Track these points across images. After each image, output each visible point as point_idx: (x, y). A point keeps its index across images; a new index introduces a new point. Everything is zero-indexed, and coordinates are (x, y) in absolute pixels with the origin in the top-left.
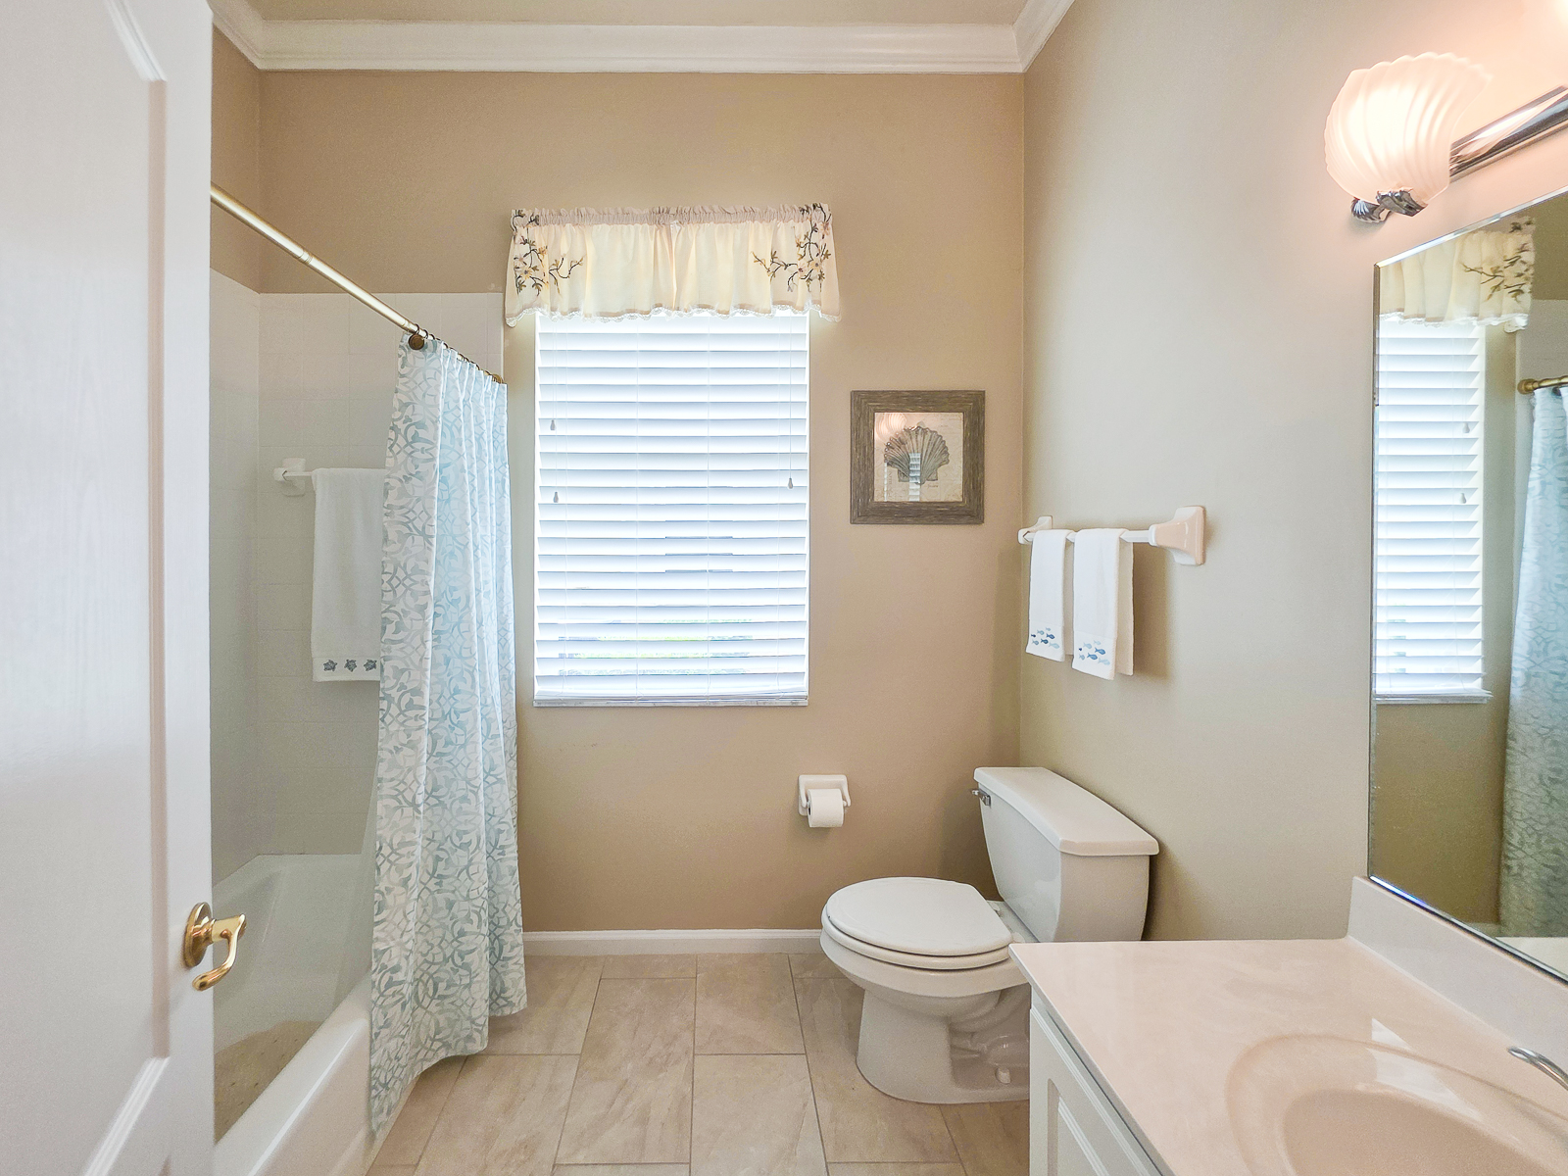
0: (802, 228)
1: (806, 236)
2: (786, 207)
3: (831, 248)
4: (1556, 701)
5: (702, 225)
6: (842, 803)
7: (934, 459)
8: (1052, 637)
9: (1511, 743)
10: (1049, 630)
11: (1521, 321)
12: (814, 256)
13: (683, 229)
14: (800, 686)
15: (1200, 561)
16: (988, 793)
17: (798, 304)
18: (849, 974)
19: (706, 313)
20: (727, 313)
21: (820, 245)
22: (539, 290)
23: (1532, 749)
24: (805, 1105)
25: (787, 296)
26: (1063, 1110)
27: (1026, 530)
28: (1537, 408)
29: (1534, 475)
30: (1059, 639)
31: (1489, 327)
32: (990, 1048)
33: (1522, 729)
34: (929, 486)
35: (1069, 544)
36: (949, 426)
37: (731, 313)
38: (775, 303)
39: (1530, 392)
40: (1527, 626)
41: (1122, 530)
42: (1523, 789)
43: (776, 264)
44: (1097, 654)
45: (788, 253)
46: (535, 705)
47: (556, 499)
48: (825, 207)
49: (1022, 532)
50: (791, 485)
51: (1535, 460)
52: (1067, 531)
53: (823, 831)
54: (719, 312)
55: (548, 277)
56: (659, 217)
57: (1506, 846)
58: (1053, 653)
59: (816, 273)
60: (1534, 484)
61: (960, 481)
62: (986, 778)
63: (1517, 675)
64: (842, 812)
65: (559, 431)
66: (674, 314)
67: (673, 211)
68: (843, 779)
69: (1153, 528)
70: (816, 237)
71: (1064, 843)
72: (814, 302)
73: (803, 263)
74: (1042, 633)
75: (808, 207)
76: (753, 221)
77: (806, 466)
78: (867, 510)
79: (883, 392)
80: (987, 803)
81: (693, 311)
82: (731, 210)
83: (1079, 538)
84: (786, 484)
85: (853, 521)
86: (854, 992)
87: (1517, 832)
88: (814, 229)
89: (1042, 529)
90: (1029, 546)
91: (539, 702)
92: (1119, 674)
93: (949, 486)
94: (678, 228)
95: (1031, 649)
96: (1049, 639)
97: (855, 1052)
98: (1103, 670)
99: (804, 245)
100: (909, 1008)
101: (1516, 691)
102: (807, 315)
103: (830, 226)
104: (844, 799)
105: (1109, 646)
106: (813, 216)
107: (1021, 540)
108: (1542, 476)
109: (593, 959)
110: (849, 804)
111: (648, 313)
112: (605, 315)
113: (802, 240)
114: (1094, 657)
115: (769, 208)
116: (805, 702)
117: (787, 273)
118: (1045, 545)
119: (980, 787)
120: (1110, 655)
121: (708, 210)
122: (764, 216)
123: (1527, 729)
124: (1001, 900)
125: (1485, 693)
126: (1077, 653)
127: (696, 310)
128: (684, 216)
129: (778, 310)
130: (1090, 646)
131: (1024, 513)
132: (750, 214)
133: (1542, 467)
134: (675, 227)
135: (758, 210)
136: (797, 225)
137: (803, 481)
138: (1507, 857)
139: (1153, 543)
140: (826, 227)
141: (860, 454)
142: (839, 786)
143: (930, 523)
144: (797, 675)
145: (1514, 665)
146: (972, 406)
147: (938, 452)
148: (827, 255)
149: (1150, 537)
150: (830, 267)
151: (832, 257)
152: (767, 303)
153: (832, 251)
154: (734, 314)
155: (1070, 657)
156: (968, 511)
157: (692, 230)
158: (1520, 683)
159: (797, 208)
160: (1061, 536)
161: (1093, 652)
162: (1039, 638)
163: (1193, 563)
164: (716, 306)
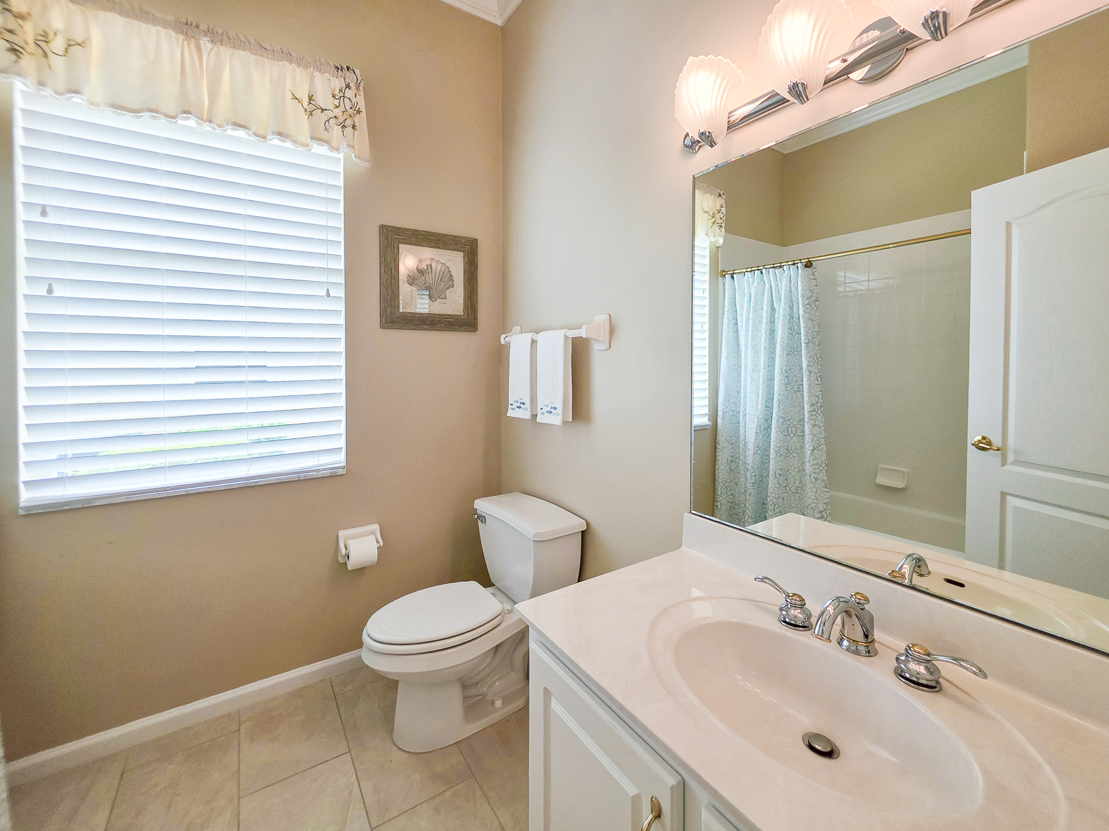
0: (337, 83)
1: (340, 91)
2: (322, 60)
3: (362, 105)
4: (732, 424)
5: (237, 51)
6: (376, 545)
7: (443, 284)
8: (524, 404)
9: (718, 446)
10: (521, 399)
11: (721, 241)
12: (348, 108)
13: (215, 49)
14: (340, 459)
15: (608, 347)
16: (484, 515)
17: (334, 144)
18: (386, 673)
19: (241, 133)
20: (264, 137)
21: (353, 100)
22: (19, 57)
23: (725, 447)
24: (351, 792)
25: (325, 135)
26: (555, 705)
27: (506, 335)
28: (726, 284)
29: (725, 316)
30: (528, 405)
31: (711, 242)
32: (488, 689)
33: (721, 438)
34: (440, 303)
35: (533, 342)
36: (455, 262)
37: (269, 138)
38: (312, 138)
39: (724, 276)
40: (723, 389)
41: (565, 330)
42: (722, 467)
43: (312, 107)
44: (552, 410)
45: (324, 99)
46: (21, 512)
47: (50, 291)
48: (357, 72)
49: (503, 336)
50: (328, 295)
51: (726, 309)
52: (532, 334)
53: (360, 571)
54: (256, 135)
55: (31, 47)
56: (187, 28)
57: (716, 496)
58: (525, 414)
59: (349, 122)
60: (725, 321)
61: (461, 301)
62: (482, 505)
63: (720, 412)
64: (376, 552)
65: (52, 219)
66: (207, 127)
67: (203, 27)
68: (376, 527)
69: (584, 327)
70: (349, 93)
71: (535, 535)
72: (349, 146)
73: (338, 112)
74: (517, 402)
75: (341, 67)
76: (291, 63)
77: (342, 280)
78: (394, 318)
79: (405, 229)
80: (484, 521)
81: (227, 127)
82: (269, 47)
83: (540, 337)
84: (324, 293)
85: (382, 326)
86: (390, 685)
87: (720, 486)
88: (348, 86)
89: (515, 334)
90: (508, 346)
91: (27, 508)
92: (564, 422)
93: (453, 303)
94: (209, 46)
95: (510, 413)
96: (521, 405)
97: (391, 732)
98: (556, 420)
99: (339, 97)
100: (430, 682)
101: (719, 421)
102: (341, 156)
103: (361, 88)
104: (378, 542)
105: (559, 405)
106: (347, 76)
107: (503, 342)
108: (728, 317)
109: (113, 757)
110: (382, 544)
111: (174, 117)
112: (118, 107)
113: (337, 92)
114: (550, 412)
115: (306, 57)
116: (344, 472)
117: (324, 116)
118: (518, 343)
119: (478, 512)
120: (560, 410)
121: (243, 39)
122: (301, 62)
123: (723, 438)
124: (493, 585)
125: (708, 423)
126: (539, 412)
127: (230, 127)
128: (216, 37)
129: (315, 145)
130: (547, 406)
131: (504, 326)
132: (286, 56)
133: (728, 313)
134: (205, 43)
135: (295, 55)
136: (332, 79)
137: (340, 293)
138: (717, 501)
139: (584, 336)
140: (358, 88)
141: (388, 274)
142: (373, 533)
143: (441, 330)
144: (336, 450)
145: (719, 408)
146: (469, 248)
147: (446, 279)
148: (359, 112)
149: (582, 333)
150: (361, 120)
151: (364, 114)
152: (305, 137)
153: (363, 109)
154: (271, 140)
155: (534, 416)
156: (466, 322)
157: (226, 53)
158: (721, 417)
159: (332, 65)
160: (528, 337)
161: (549, 409)
162: (515, 405)
163: (605, 348)
164: (253, 128)
